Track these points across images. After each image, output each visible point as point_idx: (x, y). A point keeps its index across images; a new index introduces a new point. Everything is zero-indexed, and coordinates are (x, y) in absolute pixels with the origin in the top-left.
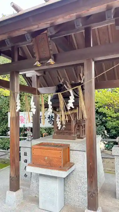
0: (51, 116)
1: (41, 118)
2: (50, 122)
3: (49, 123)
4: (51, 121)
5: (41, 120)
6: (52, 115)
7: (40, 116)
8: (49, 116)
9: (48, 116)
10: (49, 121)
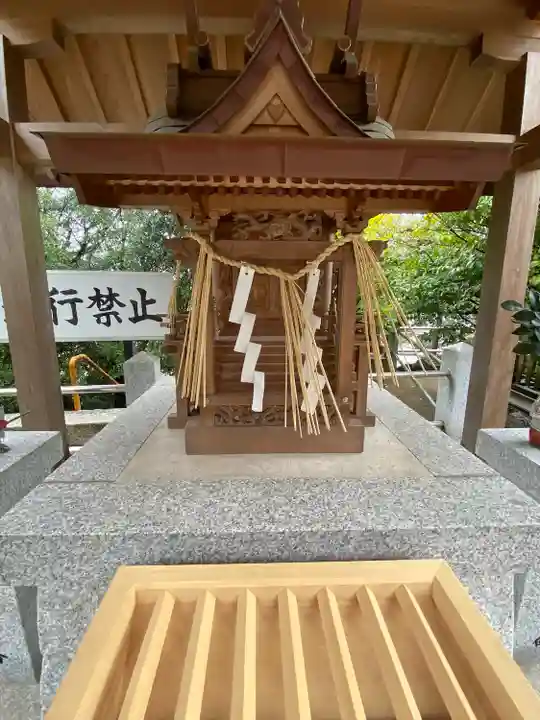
0: (105, 292)
1: (53, 301)
2: (104, 319)
3: (99, 321)
4: (107, 315)
5: (54, 309)
6: (110, 290)
7: (50, 290)
8: (97, 290)
9: (94, 294)
10: (98, 317)
